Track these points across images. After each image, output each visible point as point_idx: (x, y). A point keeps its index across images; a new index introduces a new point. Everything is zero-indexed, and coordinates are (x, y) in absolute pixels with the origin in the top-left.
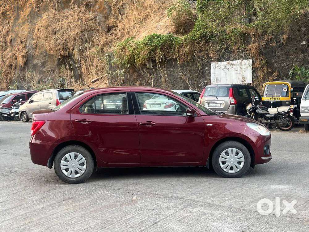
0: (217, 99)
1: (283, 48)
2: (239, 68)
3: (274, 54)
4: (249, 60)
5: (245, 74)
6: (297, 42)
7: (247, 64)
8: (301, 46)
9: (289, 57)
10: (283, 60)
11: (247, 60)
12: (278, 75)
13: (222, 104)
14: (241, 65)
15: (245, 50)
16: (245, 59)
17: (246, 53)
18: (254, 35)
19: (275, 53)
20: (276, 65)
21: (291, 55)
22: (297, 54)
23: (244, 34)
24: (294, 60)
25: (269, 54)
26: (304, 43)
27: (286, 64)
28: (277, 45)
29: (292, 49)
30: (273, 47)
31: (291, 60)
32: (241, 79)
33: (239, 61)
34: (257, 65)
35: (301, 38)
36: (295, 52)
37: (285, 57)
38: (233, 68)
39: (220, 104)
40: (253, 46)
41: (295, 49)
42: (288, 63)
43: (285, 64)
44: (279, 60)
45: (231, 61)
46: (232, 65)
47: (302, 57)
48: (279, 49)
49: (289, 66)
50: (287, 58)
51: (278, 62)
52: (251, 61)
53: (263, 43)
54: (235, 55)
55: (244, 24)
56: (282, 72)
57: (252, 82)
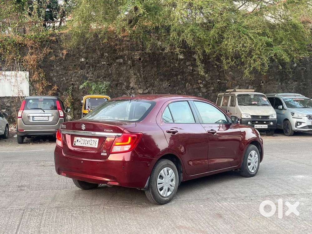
0: (44, 112)
1: (62, 62)
2: (13, 80)
3: (52, 68)
4: (25, 72)
5: (21, 86)
6: (76, 58)
7: (23, 75)
8: (79, 63)
9: (68, 73)
10: (62, 75)
11: (23, 72)
12: (58, 89)
13: (49, 117)
14: (16, 77)
15: (20, 61)
16: (21, 71)
17: (22, 65)
18: (32, 47)
19: (54, 67)
20: (55, 79)
21: (70, 70)
22: (76, 70)
23: (20, 44)
24: (73, 75)
25: (47, 68)
26: (83, 60)
27: (66, 78)
28: (56, 59)
29: (72, 65)
30: (51, 61)
31: (70, 75)
32: (16, 91)
33: (13, 72)
34: (35, 77)
35: (79, 55)
36: (73, 68)
37: (64, 72)
38: (7, 79)
39: (48, 117)
40: (30, 58)
41: (74, 65)
42: (67, 78)
43: (64, 78)
44: (59, 74)
45: (4, 72)
46: (5, 76)
47: (80, 73)
48: (58, 63)
49: (68, 80)
50: (66, 73)
51: (57, 76)
52: (28, 73)
53: (41, 56)
54: (9, 66)
55: (18, 34)
56: (61, 87)
57: (30, 94)
